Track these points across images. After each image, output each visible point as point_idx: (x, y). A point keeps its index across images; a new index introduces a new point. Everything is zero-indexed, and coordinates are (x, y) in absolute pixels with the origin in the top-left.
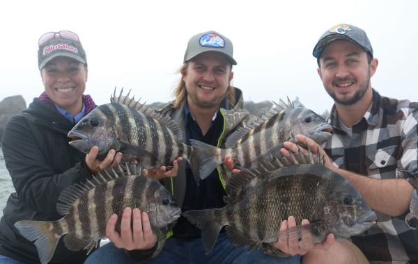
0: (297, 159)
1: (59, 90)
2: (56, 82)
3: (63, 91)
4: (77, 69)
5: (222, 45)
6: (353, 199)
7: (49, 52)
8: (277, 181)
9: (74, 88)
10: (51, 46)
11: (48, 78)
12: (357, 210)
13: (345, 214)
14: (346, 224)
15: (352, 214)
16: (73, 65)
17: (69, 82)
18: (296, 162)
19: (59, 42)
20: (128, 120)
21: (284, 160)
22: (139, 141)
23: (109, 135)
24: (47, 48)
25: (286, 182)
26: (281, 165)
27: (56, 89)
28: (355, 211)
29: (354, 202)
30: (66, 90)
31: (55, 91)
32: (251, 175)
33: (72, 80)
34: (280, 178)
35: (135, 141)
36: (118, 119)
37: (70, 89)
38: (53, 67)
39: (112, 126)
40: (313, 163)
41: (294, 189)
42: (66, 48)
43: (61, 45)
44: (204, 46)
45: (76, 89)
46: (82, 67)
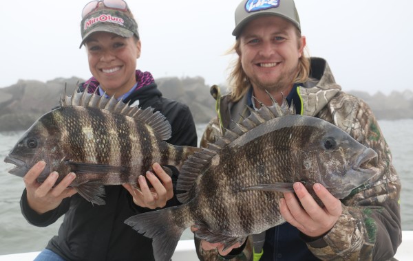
0: (261, 116)
1: (104, 71)
2: (99, 61)
3: (108, 71)
4: (122, 45)
5: (275, 4)
6: (336, 140)
7: (90, 26)
8: (245, 149)
9: (121, 67)
10: (92, 19)
11: (91, 56)
12: (345, 152)
13: (331, 163)
14: (336, 173)
15: (340, 159)
16: (116, 40)
17: (113, 60)
18: (262, 121)
19: (101, 13)
20: (80, 130)
21: (246, 122)
22: (98, 158)
23: (52, 157)
24: (87, 21)
25: (255, 146)
26: (244, 130)
27: (101, 70)
28: (343, 155)
29: (338, 143)
30: (111, 71)
31: (100, 72)
32: (208, 153)
33: (117, 58)
34: (247, 144)
35: (92, 159)
36: (65, 133)
37: (116, 69)
38: (94, 43)
39: (55, 145)
40: (281, 114)
41: (266, 151)
42: (108, 20)
43: (102, 16)
44: (251, 11)
45: (123, 68)
46: (130, 43)
